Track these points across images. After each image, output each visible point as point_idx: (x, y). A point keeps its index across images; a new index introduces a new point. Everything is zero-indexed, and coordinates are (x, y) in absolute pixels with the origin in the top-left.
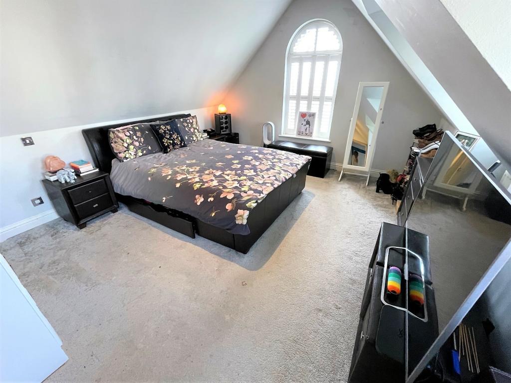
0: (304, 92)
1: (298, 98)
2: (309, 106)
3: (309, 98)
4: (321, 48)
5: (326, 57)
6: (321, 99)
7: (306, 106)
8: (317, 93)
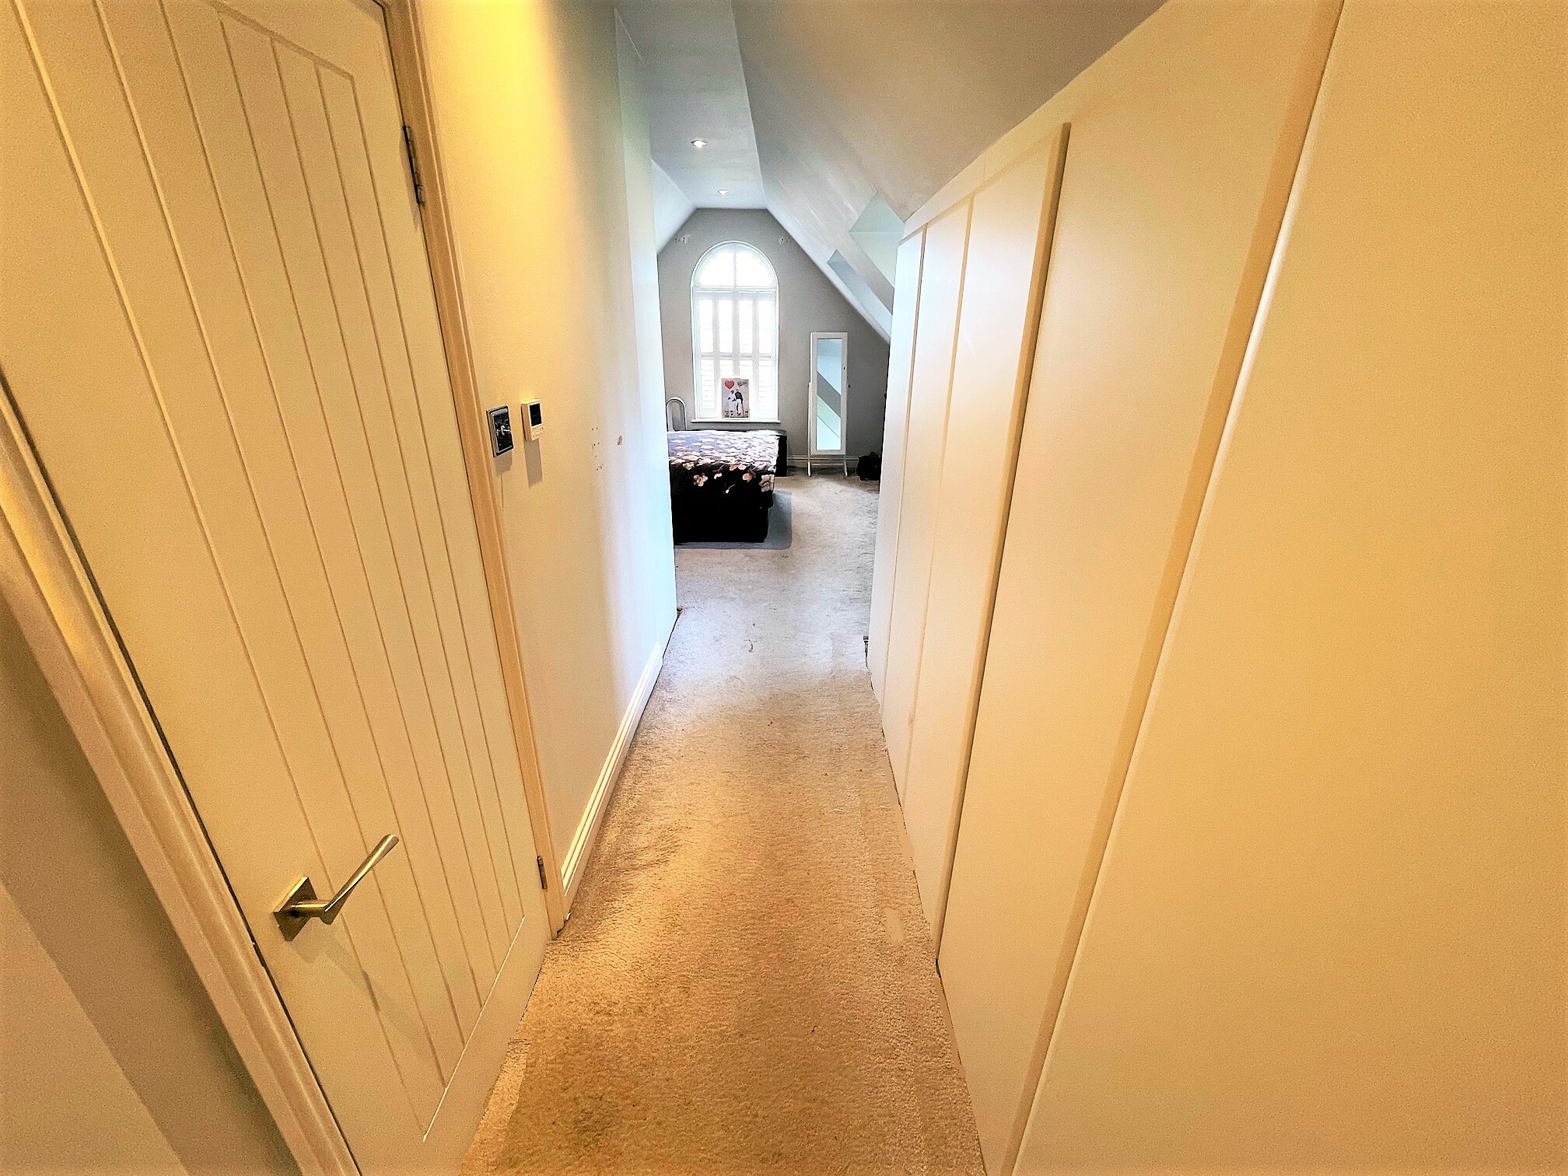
0: (726, 347)
1: (716, 356)
2: (736, 369)
3: (735, 356)
4: (743, 282)
5: (755, 295)
6: (755, 357)
7: (732, 368)
8: (746, 348)
